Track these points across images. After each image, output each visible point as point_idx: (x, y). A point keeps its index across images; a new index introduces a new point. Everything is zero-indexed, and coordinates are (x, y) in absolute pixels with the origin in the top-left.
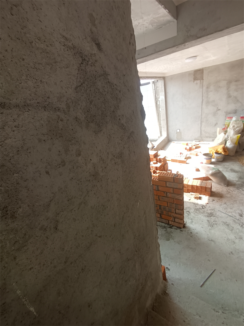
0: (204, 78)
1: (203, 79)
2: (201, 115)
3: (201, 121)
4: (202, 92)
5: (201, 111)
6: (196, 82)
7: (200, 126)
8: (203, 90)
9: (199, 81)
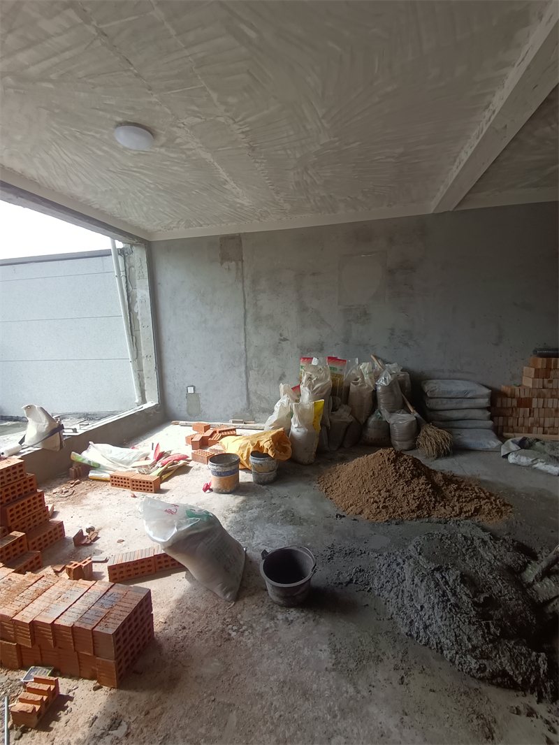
0: (244, 258)
1: (243, 261)
2: (246, 350)
3: (246, 367)
4: (243, 290)
5: (243, 340)
6: (226, 264)
7: (245, 379)
8: (243, 287)
9: (233, 263)
